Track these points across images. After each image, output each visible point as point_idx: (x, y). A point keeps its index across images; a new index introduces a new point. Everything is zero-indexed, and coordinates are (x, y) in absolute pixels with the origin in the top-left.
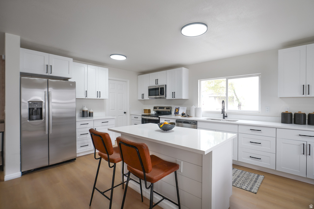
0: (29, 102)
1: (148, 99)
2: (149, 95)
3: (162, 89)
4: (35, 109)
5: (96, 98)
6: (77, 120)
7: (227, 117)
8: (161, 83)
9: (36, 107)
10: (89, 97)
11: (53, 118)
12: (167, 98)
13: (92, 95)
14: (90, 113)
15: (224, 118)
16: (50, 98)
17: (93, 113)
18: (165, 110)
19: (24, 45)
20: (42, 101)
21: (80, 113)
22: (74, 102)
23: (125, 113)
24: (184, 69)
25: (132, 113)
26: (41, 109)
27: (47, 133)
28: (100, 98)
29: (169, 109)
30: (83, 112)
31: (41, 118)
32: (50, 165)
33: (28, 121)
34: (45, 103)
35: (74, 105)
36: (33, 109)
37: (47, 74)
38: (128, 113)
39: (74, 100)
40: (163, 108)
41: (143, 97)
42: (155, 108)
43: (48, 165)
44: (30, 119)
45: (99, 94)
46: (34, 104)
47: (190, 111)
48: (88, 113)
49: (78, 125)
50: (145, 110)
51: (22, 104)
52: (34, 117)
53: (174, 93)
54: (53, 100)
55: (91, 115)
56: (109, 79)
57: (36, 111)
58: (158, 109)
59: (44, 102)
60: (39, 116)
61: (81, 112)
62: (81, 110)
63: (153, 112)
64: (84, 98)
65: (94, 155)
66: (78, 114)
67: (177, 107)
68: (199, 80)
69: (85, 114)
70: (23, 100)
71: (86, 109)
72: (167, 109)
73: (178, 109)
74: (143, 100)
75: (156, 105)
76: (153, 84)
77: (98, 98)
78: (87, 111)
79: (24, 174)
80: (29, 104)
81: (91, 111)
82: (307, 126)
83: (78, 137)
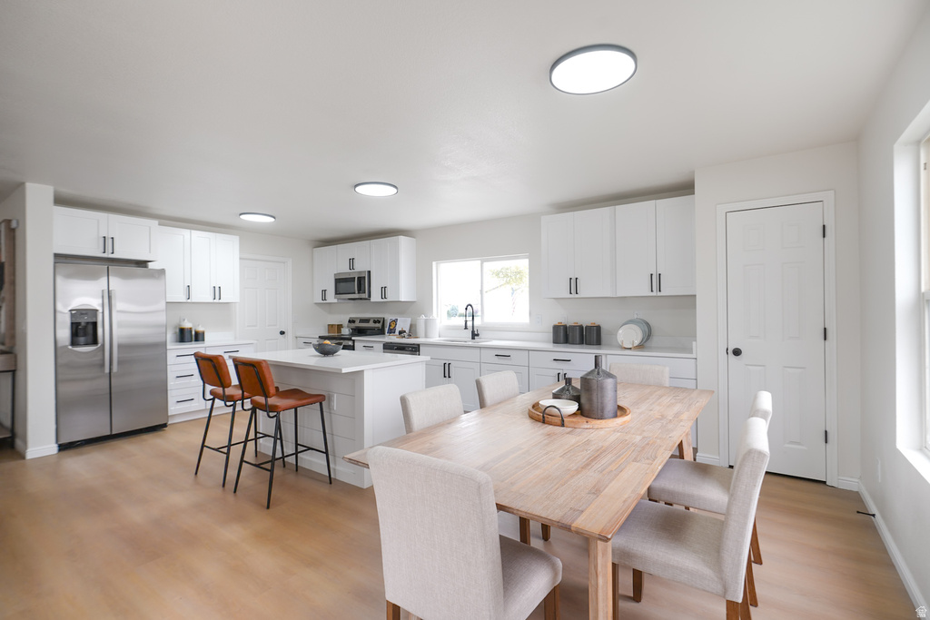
0: (71, 311)
1: (336, 301)
2: (336, 294)
3: (361, 280)
4: (83, 324)
5: (212, 301)
6: (168, 348)
7: (478, 335)
8: (360, 267)
9: (84, 320)
10: (193, 299)
11: (120, 346)
12: (373, 299)
13: (202, 294)
14: (197, 333)
15: (473, 338)
16: (113, 302)
17: (203, 333)
18: (371, 324)
19: (60, 201)
20: (98, 308)
21: (176, 333)
22: (163, 311)
23: (282, 333)
24: (402, 238)
25: (298, 334)
26: (95, 324)
27: (107, 370)
28: (220, 301)
29: (379, 322)
30: (182, 331)
31: (95, 342)
32: (113, 433)
33: (70, 347)
34: (103, 313)
35: (162, 318)
36: (79, 324)
37: (105, 255)
38: (289, 334)
39: (162, 305)
40: (367, 321)
41: (324, 298)
42: (352, 321)
43: (109, 433)
44: (73, 343)
45: (217, 292)
46: (82, 314)
47: (415, 325)
48: (193, 333)
49: (171, 357)
50: (331, 327)
51: (58, 315)
52: (82, 339)
53: (384, 289)
54: (119, 305)
55: (200, 337)
56: (240, 259)
57: (85, 328)
58: (358, 324)
59: (101, 311)
60: (90, 338)
61: (178, 330)
62: (175, 327)
63: (346, 331)
64: (185, 301)
65: (206, 420)
66: (170, 336)
67: (394, 319)
68: (434, 263)
69: (187, 335)
70: (60, 307)
71: (187, 325)
72: (375, 322)
73: (395, 321)
74: (324, 304)
75: (353, 316)
76: (343, 268)
77: (217, 300)
78: (191, 328)
79: (63, 448)
80: (72, 316)
81: (200, 329)
82: (585, 346)
83: (172, 383)
